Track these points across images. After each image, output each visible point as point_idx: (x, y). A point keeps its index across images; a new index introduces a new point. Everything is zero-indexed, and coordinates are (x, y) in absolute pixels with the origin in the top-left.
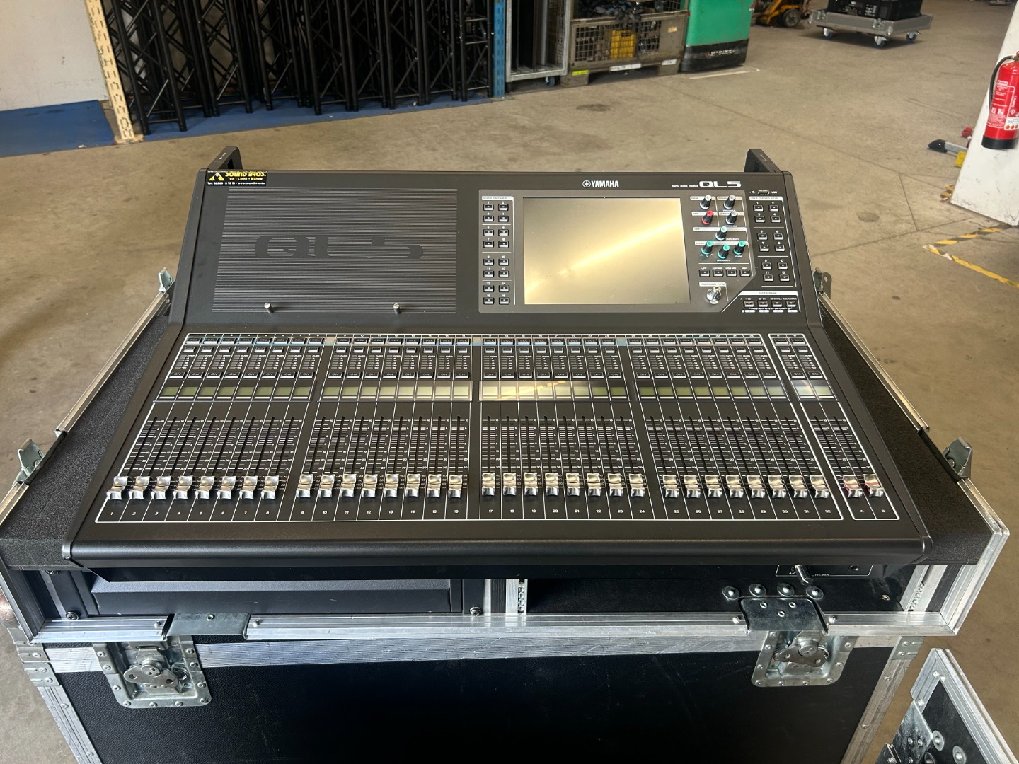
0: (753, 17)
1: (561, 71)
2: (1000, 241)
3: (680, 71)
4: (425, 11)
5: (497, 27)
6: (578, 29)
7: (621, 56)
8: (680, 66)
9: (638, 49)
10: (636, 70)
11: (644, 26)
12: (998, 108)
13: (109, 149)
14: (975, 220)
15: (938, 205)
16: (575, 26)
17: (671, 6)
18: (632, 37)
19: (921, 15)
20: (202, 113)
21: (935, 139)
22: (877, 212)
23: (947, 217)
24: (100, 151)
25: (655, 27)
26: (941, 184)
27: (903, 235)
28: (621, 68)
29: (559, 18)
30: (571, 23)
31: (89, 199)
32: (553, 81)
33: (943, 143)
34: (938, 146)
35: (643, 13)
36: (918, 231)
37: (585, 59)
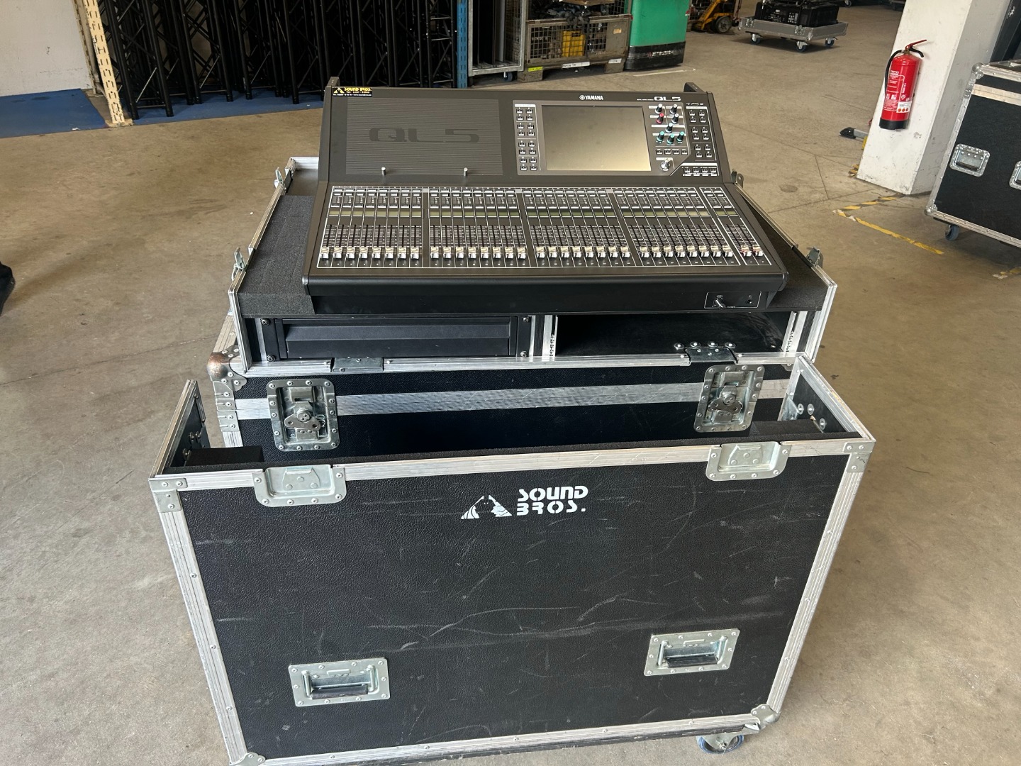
0: (688, 23)
1: (519, 67)
2: (895, 207)
3: (625, 70)
4: (394, 9)
5: (460, 25)
6: (533, 29)
7: (571, 54)
8: (625, 64)
9: (587, 48)
10: (585, 67)
11: (592, 27)
12: (891, 94)
13: (101, 131)
14: (876, 191)
15: (846, 180)
16: (531, 26)
17: (616, 10)
18: (582, 37)
19: (837, 23)
20: (186, 101)
21: (846, 127)
22: (796, 185)
23: (853, 189)
24: (93, 134)
25: (602, 29)
26: (849, 164)
27: (817, 202)
28: (572, 65)
29: (515, 19)
30: (526, 23)
31: (94, 174)
32: (511, 77)
33: (852, 130)
34: (848, 133)
35: (591, 15)
36: (829, 199)
37: (540, 57)
